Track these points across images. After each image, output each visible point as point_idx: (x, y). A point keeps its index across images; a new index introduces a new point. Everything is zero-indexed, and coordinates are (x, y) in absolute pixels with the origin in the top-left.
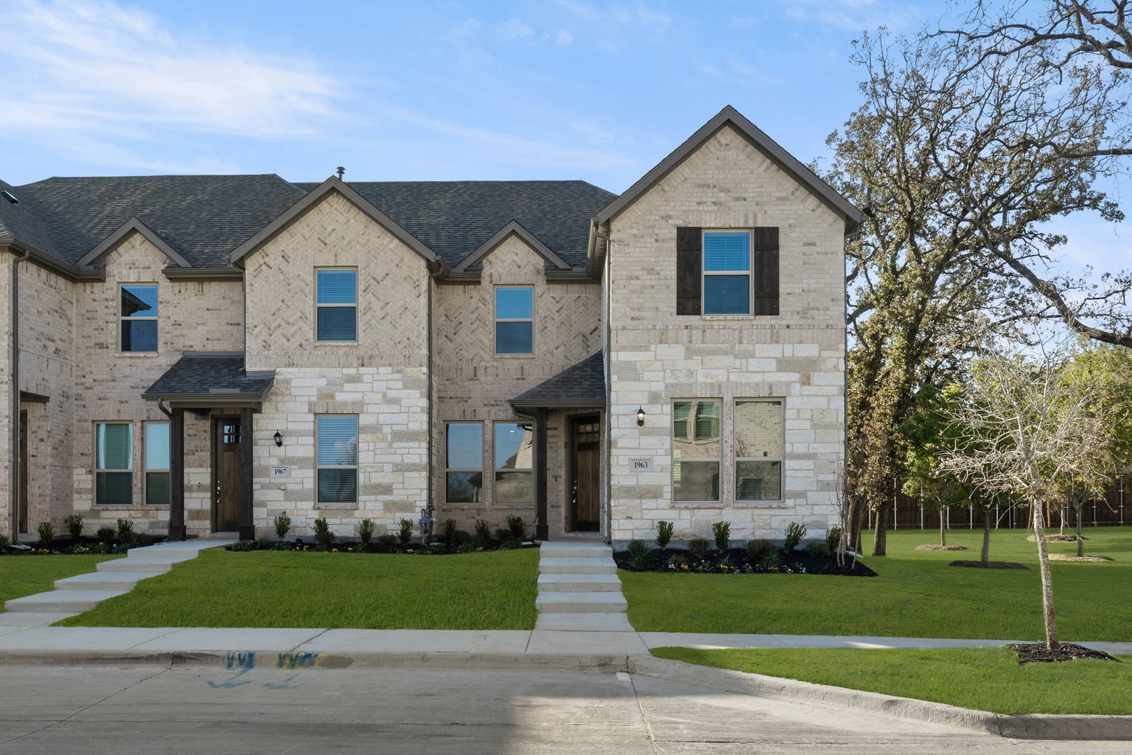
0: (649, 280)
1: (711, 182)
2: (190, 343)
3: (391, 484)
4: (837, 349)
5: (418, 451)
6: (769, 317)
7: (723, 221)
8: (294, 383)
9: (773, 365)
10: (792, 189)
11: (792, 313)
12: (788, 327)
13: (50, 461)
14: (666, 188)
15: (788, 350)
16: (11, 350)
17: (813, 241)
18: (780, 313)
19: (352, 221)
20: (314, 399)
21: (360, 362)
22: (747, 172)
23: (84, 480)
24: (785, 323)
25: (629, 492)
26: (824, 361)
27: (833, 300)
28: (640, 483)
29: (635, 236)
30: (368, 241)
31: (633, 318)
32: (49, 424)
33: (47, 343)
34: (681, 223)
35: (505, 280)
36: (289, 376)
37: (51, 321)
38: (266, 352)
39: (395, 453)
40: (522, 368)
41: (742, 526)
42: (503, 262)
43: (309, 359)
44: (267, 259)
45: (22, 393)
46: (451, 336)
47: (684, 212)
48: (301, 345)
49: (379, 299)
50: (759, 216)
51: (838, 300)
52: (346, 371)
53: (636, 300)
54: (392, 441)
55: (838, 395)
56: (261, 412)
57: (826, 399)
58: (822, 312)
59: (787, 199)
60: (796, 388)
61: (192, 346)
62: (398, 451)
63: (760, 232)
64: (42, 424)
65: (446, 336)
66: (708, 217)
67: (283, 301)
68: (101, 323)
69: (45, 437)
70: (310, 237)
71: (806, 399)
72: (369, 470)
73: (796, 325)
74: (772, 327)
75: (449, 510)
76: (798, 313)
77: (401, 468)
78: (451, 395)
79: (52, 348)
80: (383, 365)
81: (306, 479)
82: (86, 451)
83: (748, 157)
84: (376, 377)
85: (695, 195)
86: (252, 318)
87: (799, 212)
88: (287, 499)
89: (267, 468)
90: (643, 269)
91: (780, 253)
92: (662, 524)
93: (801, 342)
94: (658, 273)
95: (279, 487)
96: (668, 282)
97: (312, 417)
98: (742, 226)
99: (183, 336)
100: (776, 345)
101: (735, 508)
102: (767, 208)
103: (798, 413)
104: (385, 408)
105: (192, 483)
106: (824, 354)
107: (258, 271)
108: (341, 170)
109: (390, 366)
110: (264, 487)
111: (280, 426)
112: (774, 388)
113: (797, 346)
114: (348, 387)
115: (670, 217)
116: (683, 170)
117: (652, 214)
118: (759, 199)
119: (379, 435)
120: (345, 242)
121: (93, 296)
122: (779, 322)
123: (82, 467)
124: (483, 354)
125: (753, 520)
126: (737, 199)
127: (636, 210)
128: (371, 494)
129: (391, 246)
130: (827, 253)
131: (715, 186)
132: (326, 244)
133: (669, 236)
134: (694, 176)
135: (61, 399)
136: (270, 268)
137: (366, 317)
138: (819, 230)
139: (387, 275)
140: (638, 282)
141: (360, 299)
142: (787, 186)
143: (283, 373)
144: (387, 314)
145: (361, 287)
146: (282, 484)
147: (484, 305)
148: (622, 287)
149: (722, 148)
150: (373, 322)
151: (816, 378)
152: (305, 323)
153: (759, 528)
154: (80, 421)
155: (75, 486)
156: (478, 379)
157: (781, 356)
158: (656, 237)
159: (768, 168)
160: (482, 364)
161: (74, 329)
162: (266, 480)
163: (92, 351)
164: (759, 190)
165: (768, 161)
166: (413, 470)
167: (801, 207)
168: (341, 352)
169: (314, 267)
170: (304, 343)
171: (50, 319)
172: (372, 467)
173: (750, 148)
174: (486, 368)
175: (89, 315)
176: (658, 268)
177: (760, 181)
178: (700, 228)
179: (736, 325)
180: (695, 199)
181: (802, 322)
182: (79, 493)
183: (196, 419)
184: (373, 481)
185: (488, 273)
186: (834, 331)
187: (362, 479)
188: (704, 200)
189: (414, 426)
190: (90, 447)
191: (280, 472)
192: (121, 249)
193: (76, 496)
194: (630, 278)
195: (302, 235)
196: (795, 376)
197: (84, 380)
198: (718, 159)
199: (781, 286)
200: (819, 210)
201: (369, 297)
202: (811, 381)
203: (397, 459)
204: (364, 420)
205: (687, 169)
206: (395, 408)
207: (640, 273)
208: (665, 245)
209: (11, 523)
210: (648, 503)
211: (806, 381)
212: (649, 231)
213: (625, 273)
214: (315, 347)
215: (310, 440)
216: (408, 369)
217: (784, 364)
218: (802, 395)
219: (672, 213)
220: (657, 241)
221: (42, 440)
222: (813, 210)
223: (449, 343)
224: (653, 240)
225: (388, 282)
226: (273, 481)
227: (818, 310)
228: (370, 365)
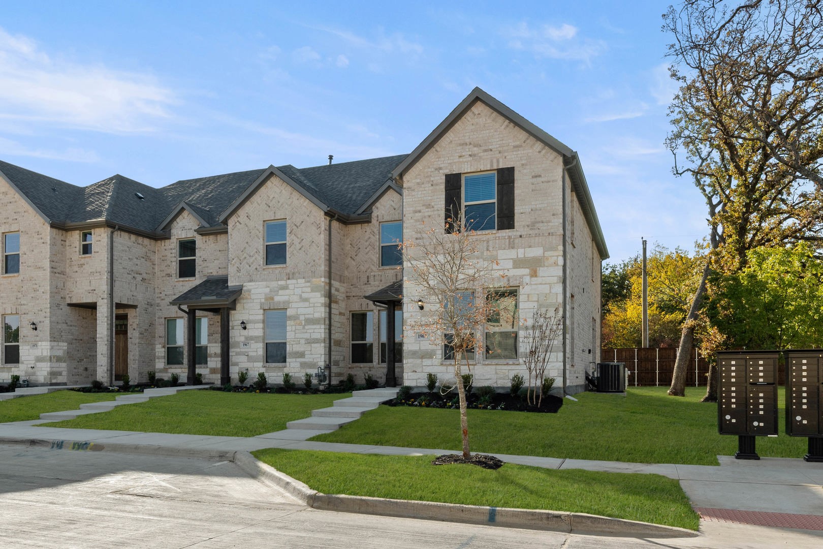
0: (426, 212)
1: (468, 141)
2: (211, 271)
3: (304, 352)
4: (556, 250)
5: (320, 331)
6: (508, 230)
7: (476, 167)
8: (253, 291)
9: (510, 264)
10: (524, 139)
11: (524, 226)
12: (521, 236)
13: (137, 341)
14: (438, 149)
15: (521, 253)
16: (109, 280)
17: (539, 174)
18: (515, 227)
19: (283, 191)
20: (263, 301)
21: (287, 277)
22: (492, 131)
23: (160, 351)
24: (519, 234)
25: (414, 354)
26: (547, 259)
27: (554, 215)
28: (422, 348)
29: (418, 184)
30: (292, 202)
31: (417, 239)
32: (138, 320)
33: (136, 275)
34: (448, 172)
35: (386, 218)
36: (250, 288)
37: (139, 263)
38: (239, 274)
39: (306, 332)
40: (396, 275)
41: (489, 377)
42: (384, 207)
43: (260, 277)
44: (239, 219)
45: (117, 304)
46: (354, 256)
47: (450, 163)
48: (256, 269)
49: (298, 238)
50: (501, 160)
51: (557, 214)
52: (280, 283)
53: (419, 226)
54: (305, 325)
55: (557, 283)
56: (235, 310)
57: (548, 286)
58: (545, 224)
59: (521, 146)
60: (527, 279)
61: (211, 273)
62: (308, 331)
63: (501, 171)
64: (134, 321)
65: (351, 257)
66: (466, 166)
67: (247, 243)
68: (169, 262)
69: (135, 327)
70: (261, 203)
71: (534, 287)
72: (292, 343)
73: (527, 235)
74: (510, 237)
75: (353, 368)
76: (528, 226)
77: (310, 342)
78: (354, 294)
79: (139, 278)
80: (300, 278)
81: (258, 349)
82: (161, 335)
83: (493, 121)
84: (296, 286)
85: (457, 151)
86: (232, 254)
87: (529, 154)
88: (249, 361)
89: (238, 343)
90: (423, 206)
91: (515, 185)
92: (430, 375)
93: (530, 247)
94: (433, 207)
95: (243, 354)
96: (439, 212)
97: (262, 311)
98: (489, 169)
99: (207, 267)
100: (512, 250)
101: (484, 365)
102: (506, 154)
103: (528, 297)
104: (301, 304)
105: (211, 352)
106: (547, 254)
107: (234, 226)
108: (331, 158)
109: (304, 278)
110: (238, 354)
111: (245, 318)
112: (511, 280)
113: (528, 250)
114: (281, 292)
115: (440, 168)
116: (450, 136)
117: (429, 168)
118: (501, 149)
119: (298, 321)
120: (280, 204)
121: (165, 248)
122: (515, 234)
123: (160, 344)
124: (372, 267)
125: (496, 373)
126: (485, 151)
127: (419, 166)
128: (293, 358)
129: (305, 204)
130: (549, 182)
131: (470, 144)
132: (269, 207)
133: (441, 181)
134: (457, 139)
135: (146, 306)
136: (241, 224)
137: (291, 249)
138: (543, 165)
139: (302, 222)
140: (420, 214)
141: (288, 238)
142: (521, 137)
143: (248, 286)
144: (302, 246)
145: (288, 231)
146: (246, 352)
147: (374, 236)
148: (410, 218)
149: (476, 117)
150: (295, 252)
151: (541, 271)
152: (259, 255)
153: (500, 378)
154: (159, 318)
155: (157, 355)
156: (370, 284)
157: (516, 257)
158: (431, 183)
159: (507, 126)
160: (372, 274)
161: (156, 267)
162: (238, 350)
163: (164, 278)
164: (501, 142)
165: (507, 121)
166: (316, 343)
167: (530, 151)
168: (277, 271)
169: (264, 221)
170: (258, 267)
171: (138, 262)
172: (294, 341)
173: (495, 114)
174: (374, 276)
175: (163, 258)
176: (433, 204)
177: (502, 136)
178: (460, 174)
179: (484, 238)
180: (457, 154)
181: (531, 232)
182: (158, 358)
183: (214, 315)
184: (294, 350)
185: (376, 215)
186: (554, 237)
187: (289, 348)
188: (463, 154)
189: (317, 315)
190: (163, 333)
191: (246, 345)
192: (178, 220)
193: (157, 360)
194: (415, 212)
195: (257, 202)
196: (527, 271)
197: (160, 295)
198: (473, 124)
199: (516, 208)
200: (544, 152)
201: (293, 236)
202: (538, 274)
203: (307, 336)
204: (290, 312)
205: (452, 134)
206: (307, 304)
207: (422, 208)
208: (438, 187)
209: (109, 374)
210: (427, 362)
211: (534, 274)
212: (427, 179)
213: (412, 209)
214: (264, 269)
215: (261, 325)
216: (314, 280)
217: (518, 263)
218: (531, 284)
219: (442, 166)
220: (432, 185)
221: (134, 329)
222: (540, 152)
223: (353, 262)
224: (430, 185)
225: (303, 227)
226: (242, 350)
227: (543, 223)
228: (293, 278)
